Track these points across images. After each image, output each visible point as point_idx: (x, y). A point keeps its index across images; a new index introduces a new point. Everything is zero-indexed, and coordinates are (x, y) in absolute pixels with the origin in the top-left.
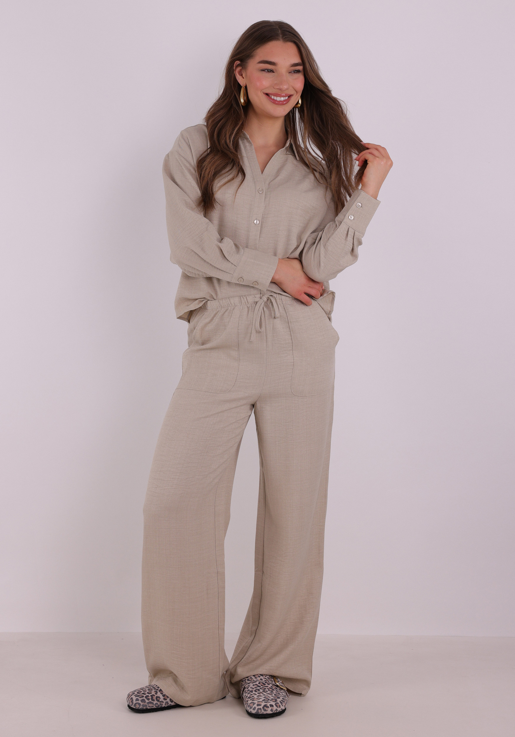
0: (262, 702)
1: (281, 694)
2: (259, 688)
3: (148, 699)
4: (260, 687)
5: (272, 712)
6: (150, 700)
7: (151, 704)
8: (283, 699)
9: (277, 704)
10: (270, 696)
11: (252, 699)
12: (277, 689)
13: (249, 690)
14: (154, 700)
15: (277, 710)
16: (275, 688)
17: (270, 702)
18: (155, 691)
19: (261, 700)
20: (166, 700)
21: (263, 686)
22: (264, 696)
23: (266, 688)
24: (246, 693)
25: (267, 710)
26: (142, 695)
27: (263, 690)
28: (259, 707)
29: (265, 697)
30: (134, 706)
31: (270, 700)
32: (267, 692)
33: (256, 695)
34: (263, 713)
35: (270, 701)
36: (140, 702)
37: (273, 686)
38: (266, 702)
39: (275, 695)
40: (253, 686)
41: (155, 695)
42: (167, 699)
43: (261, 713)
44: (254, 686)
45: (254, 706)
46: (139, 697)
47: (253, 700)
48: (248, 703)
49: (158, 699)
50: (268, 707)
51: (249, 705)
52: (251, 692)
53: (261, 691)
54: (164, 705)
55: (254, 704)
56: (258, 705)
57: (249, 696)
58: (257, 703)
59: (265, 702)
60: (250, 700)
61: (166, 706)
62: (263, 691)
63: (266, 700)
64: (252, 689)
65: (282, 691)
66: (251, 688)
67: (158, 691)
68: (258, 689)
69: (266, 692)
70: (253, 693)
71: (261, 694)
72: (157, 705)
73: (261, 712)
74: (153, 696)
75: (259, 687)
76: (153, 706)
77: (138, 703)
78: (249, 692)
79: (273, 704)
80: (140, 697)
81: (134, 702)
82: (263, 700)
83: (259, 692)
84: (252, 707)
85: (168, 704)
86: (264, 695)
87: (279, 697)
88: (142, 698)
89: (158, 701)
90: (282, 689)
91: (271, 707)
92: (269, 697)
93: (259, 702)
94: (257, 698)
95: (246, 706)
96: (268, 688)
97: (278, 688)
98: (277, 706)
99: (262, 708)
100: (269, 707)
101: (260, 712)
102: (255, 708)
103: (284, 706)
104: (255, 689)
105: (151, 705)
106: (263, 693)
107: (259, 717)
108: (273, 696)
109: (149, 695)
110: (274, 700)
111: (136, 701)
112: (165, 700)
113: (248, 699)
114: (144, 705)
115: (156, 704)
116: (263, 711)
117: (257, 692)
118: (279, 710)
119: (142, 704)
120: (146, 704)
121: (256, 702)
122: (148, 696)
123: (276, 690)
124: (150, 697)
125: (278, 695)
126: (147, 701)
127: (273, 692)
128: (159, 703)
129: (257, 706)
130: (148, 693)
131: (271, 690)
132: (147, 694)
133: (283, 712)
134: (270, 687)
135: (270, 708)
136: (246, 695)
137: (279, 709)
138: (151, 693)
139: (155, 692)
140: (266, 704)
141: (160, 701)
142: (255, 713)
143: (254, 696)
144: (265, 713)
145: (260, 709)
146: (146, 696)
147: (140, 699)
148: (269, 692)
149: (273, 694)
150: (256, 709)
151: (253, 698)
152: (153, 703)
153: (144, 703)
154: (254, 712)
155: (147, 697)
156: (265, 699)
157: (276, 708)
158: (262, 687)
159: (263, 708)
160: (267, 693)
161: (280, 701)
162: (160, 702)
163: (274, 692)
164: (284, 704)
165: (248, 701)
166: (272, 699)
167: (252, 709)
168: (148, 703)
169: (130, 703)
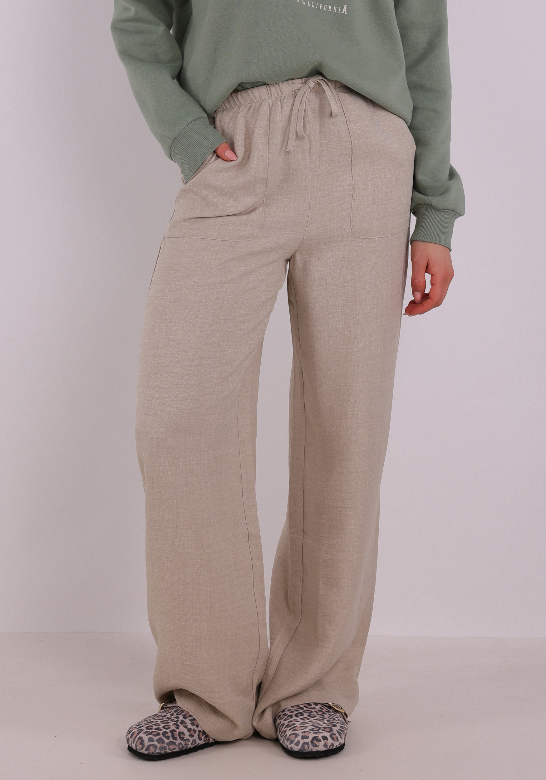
0: (310, 732)
1: (336, 719)
2: (301, 711)
3: (168, 738)
4: (303, 709)
5: (326, 748)
6: (171, 739)
7: (172, 744)
8: (341, 727)
9: (333, 736)
10: (320, 723)
11: (292, 728)
12: (330, 712)
13: (285, 715)
14: (176, 739)
15: (333, 745)
16: (327, 710)
17: (322, 733)
18: (174, 724)
19: (307, 730)
20: (193, 736)
21: (307, 708)
22: (311, 723)
23: (313, 710)
24: (281, 719)
25: (317, 745)
26: (156, 732)
27: (308, 714)
28: (305, 741)
29: (313, 725)
30: (146, 750)
31: (322, 729)
32: (315, 716)
33: (299, 721)
34: (311, 749)
35: (322, 731)
36: (155, 743)
37: (323, 708)
38: (316, 733)
39: (328, 721)
40: (291, 708)
41: (177, 730)
42: (195, 735)
43: (308, 751)
44: (294, 709)
45: (297, 740)
46: (153, 735)
47: (295, 730)
48: (286, 735)
49: (182, 736)
50: (319, 741)
51: (288, 738)
52: (289, 718)
53: (306, 715)
54: (190, 746)
55: (297, 735)
56: (304, 738)
57: (286, 723)
58: (301, 735)
59: (314, 733)
60: (290, 730)
61: (192, 747)
62: (308, 716)
63: (316, 729)
64: (290, 713)
65: (338, 715)
66: (288, 711)
67: (178, 723)
68: (301, 713)
69: (313, 717)
70: (293, 719)
71: (307, 721)
72: (181, 747)
73: (309, 748)
74: (174, 732)
75: (301, 709)
76: (175, 749)
77: (152, 745)
78: (286, 717)
79: (328, 735)
80: (155, 736)
81: (146, 743)
82: (310, 730)
83: (302, 717)
84: (294, 740)
85: (195, 744)
86: (311, 721)
87: (336, 724)
88: (158, 737)
89: (182, 739)
90: (338, 711)
91: (323, 740)
92: (320, 725)
93: (304, 732)
94: (300, 727)
95: (284, 740)
96: (316, 710)
97: (331, 710)
98: (333, 739)
99: (310, 743)
100: (322, 740)
101: (307, 749)
102: (298, 742)
103: (343, 738)
104: (296, 712)
105: (172, 747)
106: (309, 719)
107: (306, 756)
108: (325, 723)
109: (168, 731)
110: (328, 730)
111: (149, 741)
112: (191, 737)
113: (286, 729)
114: (162, 747)
115: (180, 744)
116: (311, 747)
117: (298, 717)
118: (337, 746)
119: (159, 745)
120: (165, 745)
121: (299, 732)
122: (167, 733)
123: (328, 714)
124: (170, 734)
125: (332, 720)
126: (166, 741)
127: (324, 716)
128: (183, 743)
129: (302, 739)
130: (163, 727)
131: (320, 713)
132: (164, 730)
133: (341, 748)
134: (319, 709)
135: (323, 742)
136: (280, 722)
137: (337, 744)
138: (170, 728)
139: (175, 726)
140: (315, 735)
141: (185, 738)
142: (299, 750)
143: (295, 723)
144: (315, 749)
145: (307, 743)
146: (162, 733)
147: (156, 738)
148: (318, 717)
149: (325, 720)
150: (300, 743)
151: (294, 727)
152: (175, 743)
153: (162, 744)
154: (296, 748)
155: (164, 734)
156: (314, 728)
157: (332, 741)
158: (305, 709)
159: (312, 741)
160: (315, 718)
161: (337, 731)
162: (185, 740)
163: (326, 716)
164: (343, 736)
165: (285, 731)
166: (325, 728)
167: (294, 743)
168: (168, 744)
169: (134, 744)
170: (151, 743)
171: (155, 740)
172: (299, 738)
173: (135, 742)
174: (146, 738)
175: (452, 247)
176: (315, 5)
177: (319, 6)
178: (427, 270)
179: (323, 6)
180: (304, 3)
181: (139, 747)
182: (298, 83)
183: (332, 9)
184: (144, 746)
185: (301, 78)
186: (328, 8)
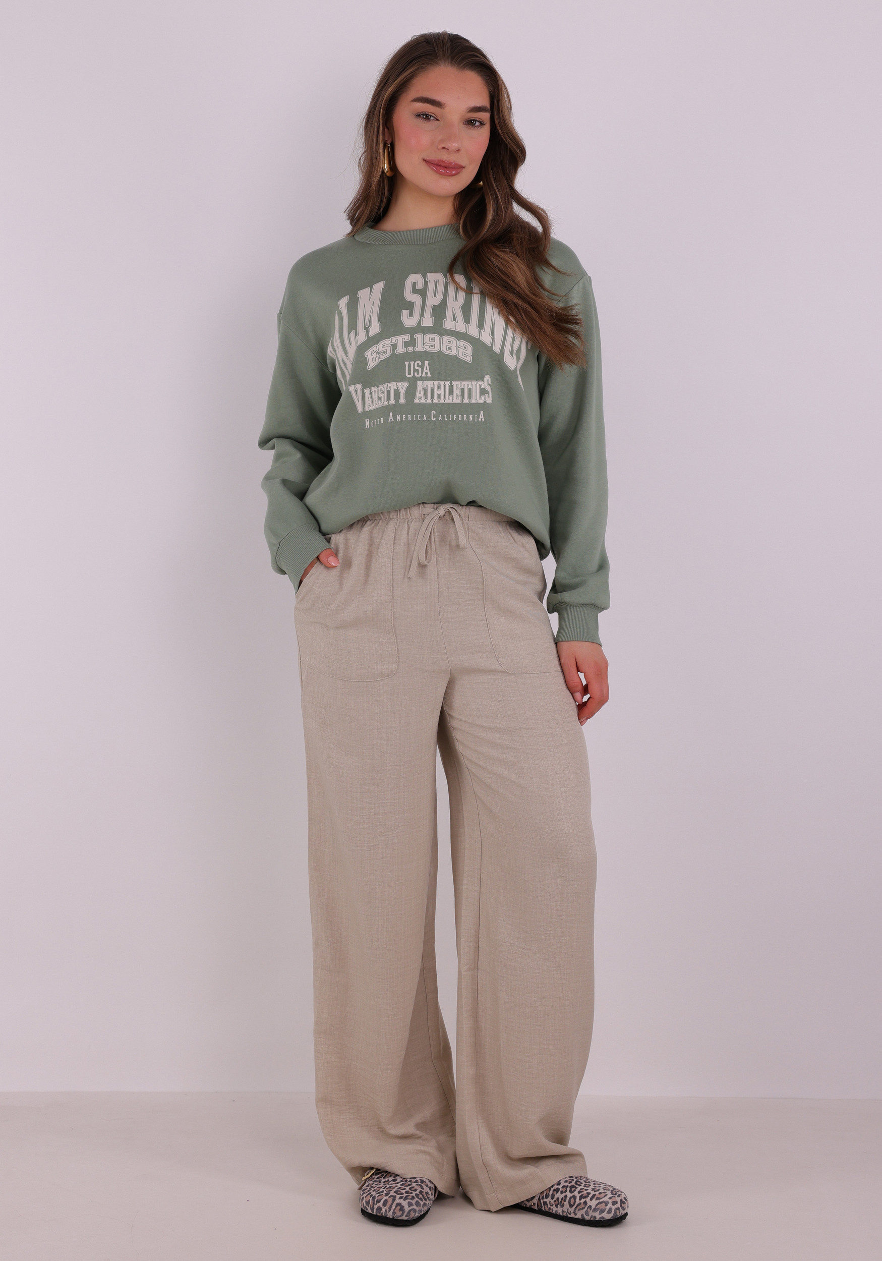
30: (406, 1216)
36: (415, 1207)
45: (608, 1208)
81: (407, 1209)
84: (606, 1209)
167: (606, 1212)
169: (391, 1212)
170: (411, 1207)
171: (414, 1204)
172: (610, 1205)
173: (392, 1210)
174: (405, 1203)
175: (602, 642)
176: (448, 417)
177: (453, 417)
178: (578, 670)
179: (458, 417)
180: (434, 418)
181: (399, 1213)
182: (429, 508)
183: (468, 418)
184: (405, 1212)
185: (434, 503)
186: (463, 418)
